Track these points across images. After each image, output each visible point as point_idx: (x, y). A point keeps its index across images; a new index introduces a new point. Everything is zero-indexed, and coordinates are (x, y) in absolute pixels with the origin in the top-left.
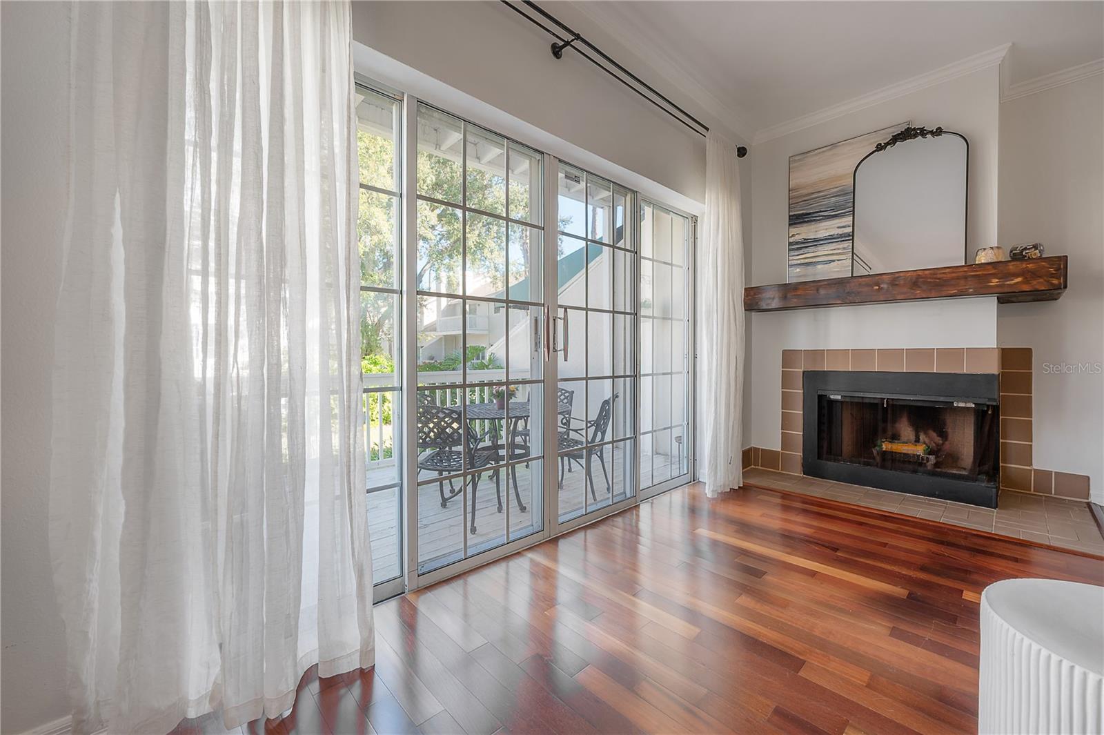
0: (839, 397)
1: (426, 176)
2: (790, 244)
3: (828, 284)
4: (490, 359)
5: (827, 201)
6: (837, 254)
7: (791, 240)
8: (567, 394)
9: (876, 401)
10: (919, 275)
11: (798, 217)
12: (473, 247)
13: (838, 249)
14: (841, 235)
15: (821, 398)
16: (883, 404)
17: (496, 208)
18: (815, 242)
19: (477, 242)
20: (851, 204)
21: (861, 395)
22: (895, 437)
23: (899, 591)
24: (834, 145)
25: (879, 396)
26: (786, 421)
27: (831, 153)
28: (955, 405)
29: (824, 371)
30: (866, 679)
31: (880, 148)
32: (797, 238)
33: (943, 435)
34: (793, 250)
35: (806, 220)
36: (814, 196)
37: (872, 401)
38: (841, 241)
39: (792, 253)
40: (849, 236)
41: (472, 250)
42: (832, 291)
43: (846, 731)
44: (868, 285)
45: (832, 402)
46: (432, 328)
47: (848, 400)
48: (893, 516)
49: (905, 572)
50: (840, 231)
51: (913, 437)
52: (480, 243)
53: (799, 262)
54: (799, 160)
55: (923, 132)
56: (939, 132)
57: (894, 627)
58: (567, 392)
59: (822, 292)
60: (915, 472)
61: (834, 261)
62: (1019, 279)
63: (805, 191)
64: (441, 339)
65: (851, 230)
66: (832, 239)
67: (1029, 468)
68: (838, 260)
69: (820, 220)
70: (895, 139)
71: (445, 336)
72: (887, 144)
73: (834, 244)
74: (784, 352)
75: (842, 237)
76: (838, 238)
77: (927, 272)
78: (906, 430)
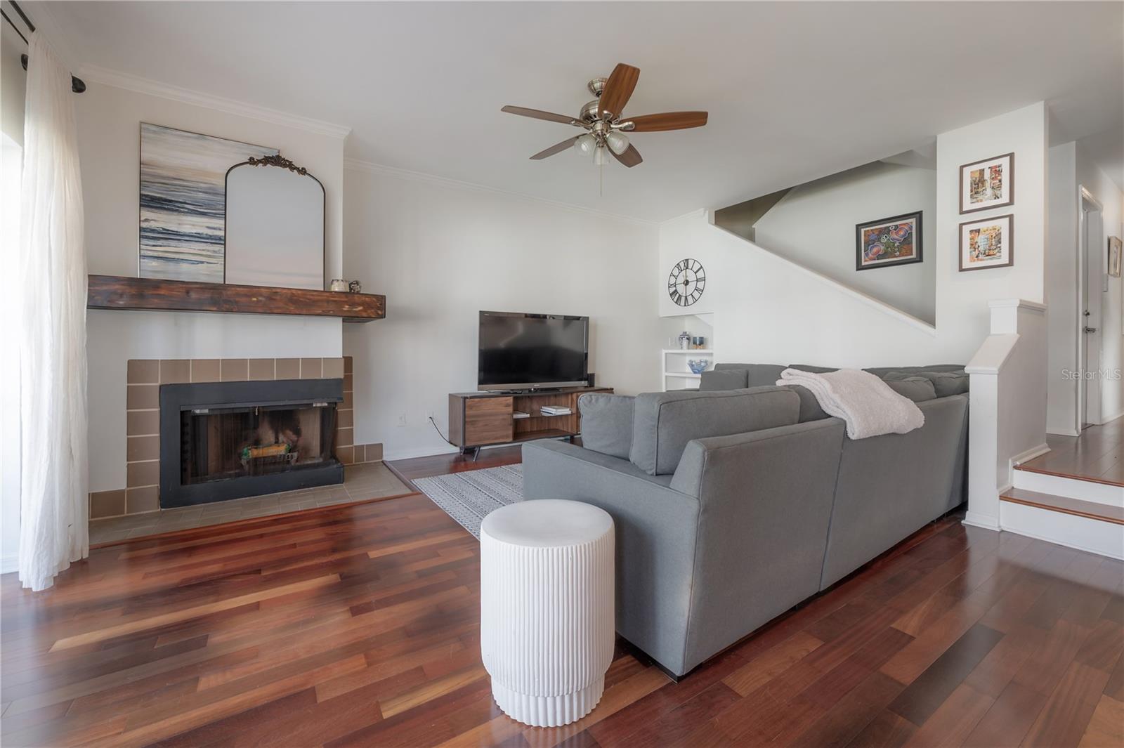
0: (206, 411)
2: (142, 229)
3: (202, 288)
5: (193, 194)
6: (206, 256)
7: (144, 225)
9: (247, 411)
10: (293, 294)
11: (153, 199)
13: (208, 251)
14: (211, 236)
15: (184, 415)
16: (255, 412)
18: (178, 236)
20: (222, 207)
21: (233, 406)
22: (257, 443)
23: (331, 578)
24: (202, 136)
25: (251, 405)
26: (133, 450)
28: (314, 405)
29: (190, 384)
30: (363, 661)
31: (252, 161)
32: (153, 225)
33: (298, 432)
34: (147, 237)
35: (166, 207)
36: (177, 183)
37: (243, 411)
38: (211, 243)
39: (145, 241)
40: (220, 239)
42: (207, 295)
43: (382, 710)
44: (246, 296)
45: (196, 418)
47: (216, 412)
48: (281, 517)
49: (324, 560)
50: (210, 232)
51: (273, 440)
53: (156, 254)
54: (154, 132)
55: (289, 165)
56: (303, 171)
57: (351, 608)
59: (194, 295)
60: (283, 470)
61: (202, 262)
62: (361, 308)
63: (165, 173)
65: (223, 234)
66: (199, 238)
67: (351, 446)
68: (208, 263)
69: (184, 212)
70: (267, 160)
72: (260, 161)
73: (205, 245)
74: (130, 362)
75: (212, 239)
76: (208, 239)
77: (300, 292)
78: (267, 434)
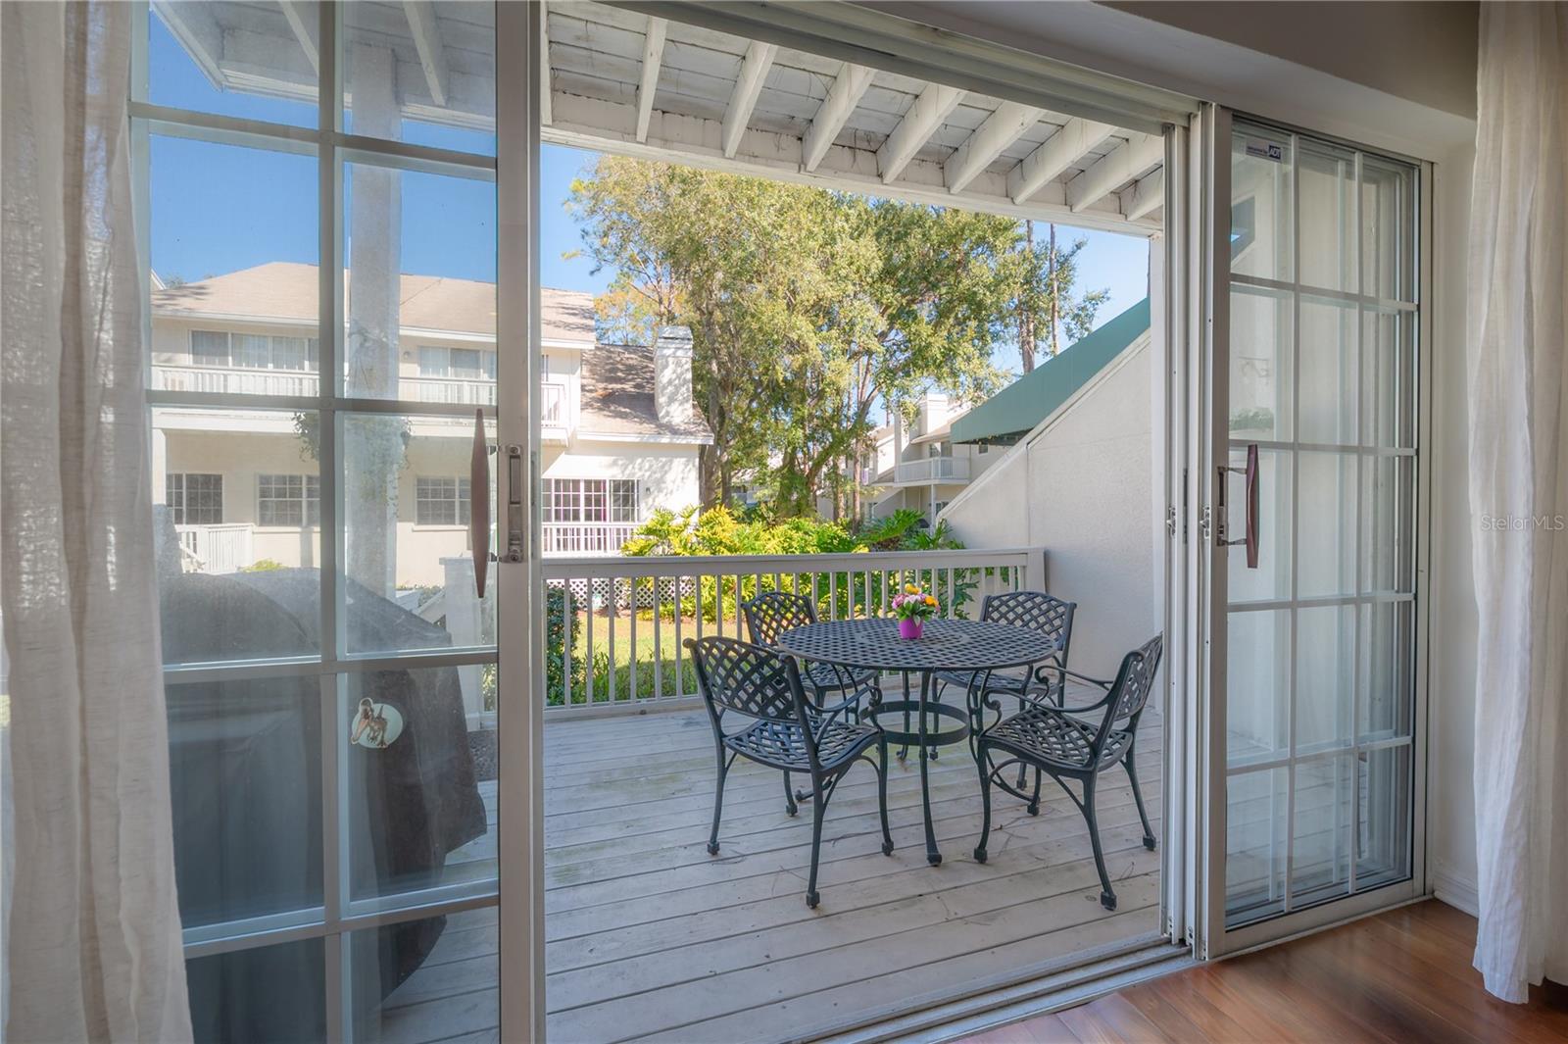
1: (869, 262)
4: (939, 532)
8: (1061, 610)
12: (938, 356)
17: (975, 293)
19: (944, 347)
41: (938, 361)
46: (888, 477)
52: (950, 350)
58: (1062, 604)
64: (900, 493)
71: (906, 488)
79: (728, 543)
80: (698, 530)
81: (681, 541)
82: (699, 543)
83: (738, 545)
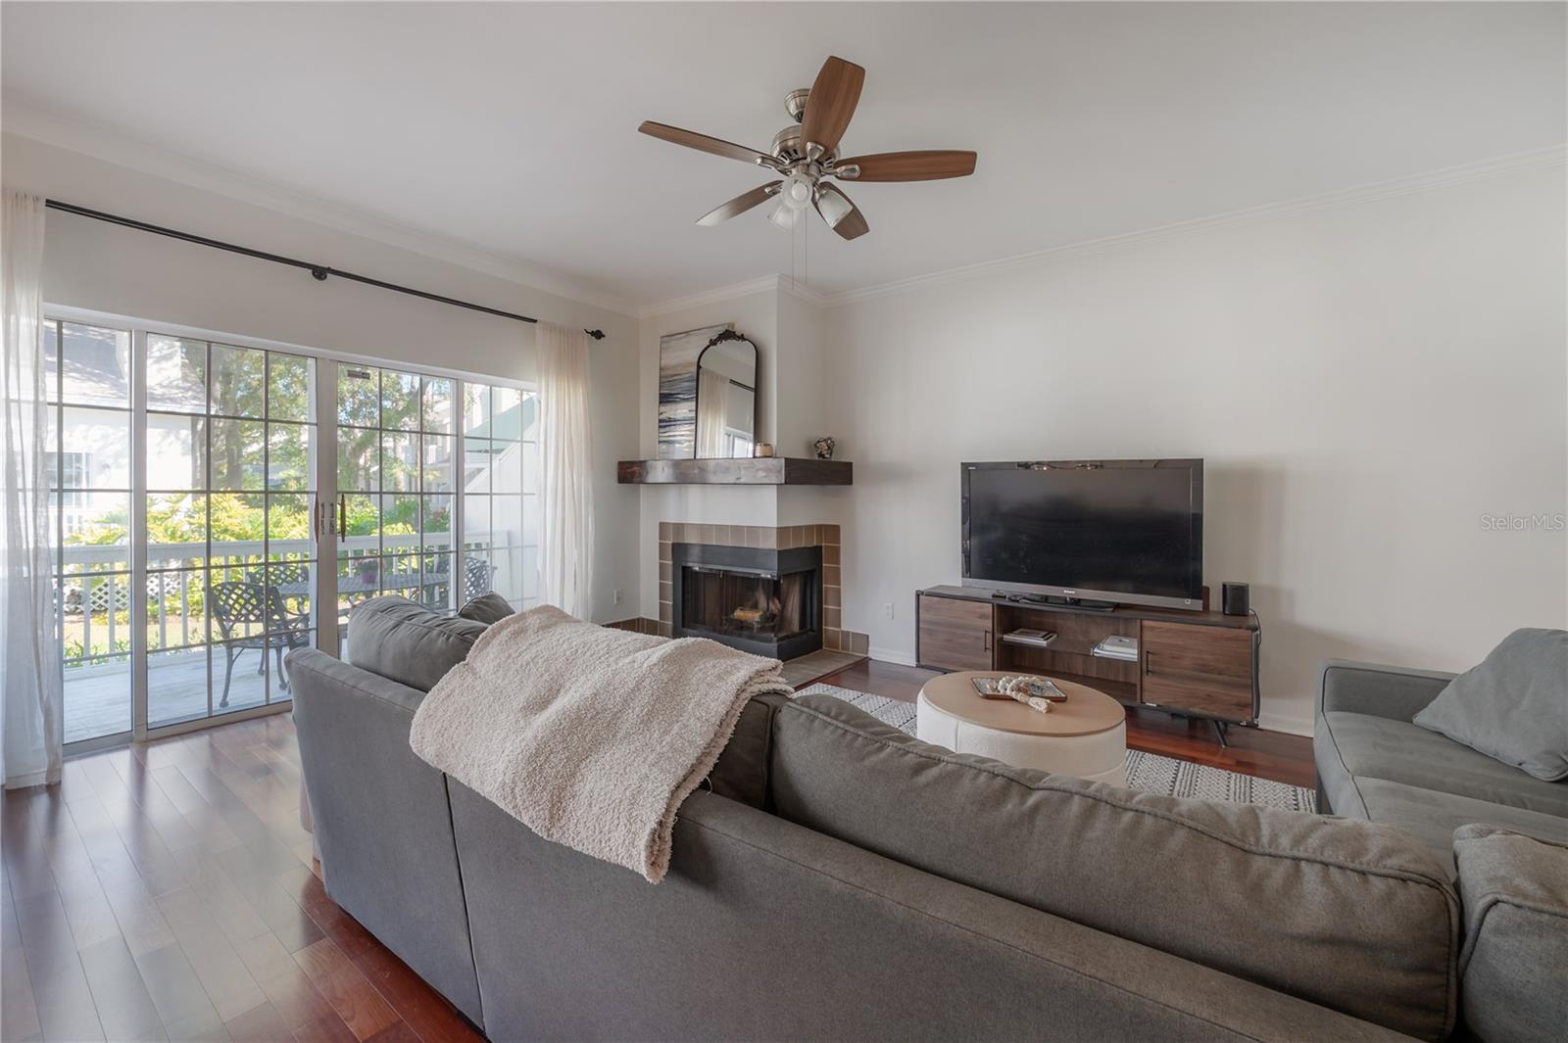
0: (699, 569)
2: (660, 421)
5: (682, 385)
6: (686, 436)
7: (660, 417)
11: (665, 396)
13: (687, 431)
14: (689, 417)
15: (685, 569)
18: (675, 422)
21: (709, 566)
24: (685, 334)
25: (718, 568)
26: (662, 591)
27: (685, 340)
28: (761, 576)
29: (685, 544)
31: (712, 343)
32: (664, 416)
34: (661, 427)
35: (670, 400)
36: (675, 378)
38: (689, 423)
39: (662, 430)
40: (694, 419)
45: (691, 572)
47: (703, 571)
50: (689, 414)
53: (665, 439)
55: (735, 336)
56: (742, 338)
63: (669, 372)
65: (696, 414)
66: (683, 421)
67: (839, 630)
68: (686, 442)
69: (678, 401)
70: (721, 337)
72: (716, 341)
73: (684, 426)
74: (660, 523)
75: (690, 420)
76: (687, 420)
79: (237, 529)
80: (191, 517)
81: (166, 530)
82: (193, 532)
83: (250, 532)
